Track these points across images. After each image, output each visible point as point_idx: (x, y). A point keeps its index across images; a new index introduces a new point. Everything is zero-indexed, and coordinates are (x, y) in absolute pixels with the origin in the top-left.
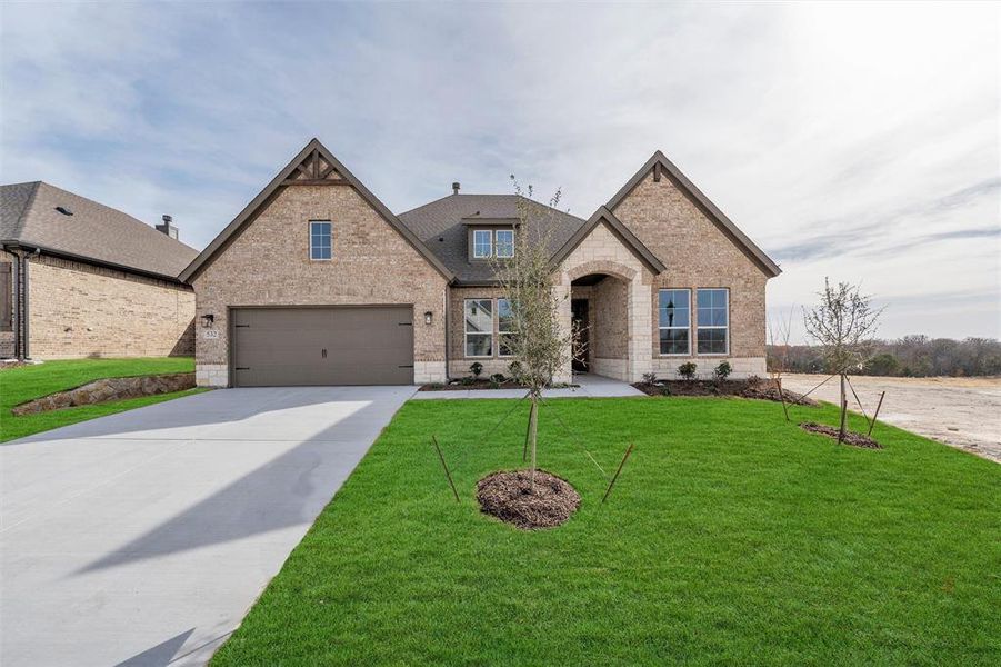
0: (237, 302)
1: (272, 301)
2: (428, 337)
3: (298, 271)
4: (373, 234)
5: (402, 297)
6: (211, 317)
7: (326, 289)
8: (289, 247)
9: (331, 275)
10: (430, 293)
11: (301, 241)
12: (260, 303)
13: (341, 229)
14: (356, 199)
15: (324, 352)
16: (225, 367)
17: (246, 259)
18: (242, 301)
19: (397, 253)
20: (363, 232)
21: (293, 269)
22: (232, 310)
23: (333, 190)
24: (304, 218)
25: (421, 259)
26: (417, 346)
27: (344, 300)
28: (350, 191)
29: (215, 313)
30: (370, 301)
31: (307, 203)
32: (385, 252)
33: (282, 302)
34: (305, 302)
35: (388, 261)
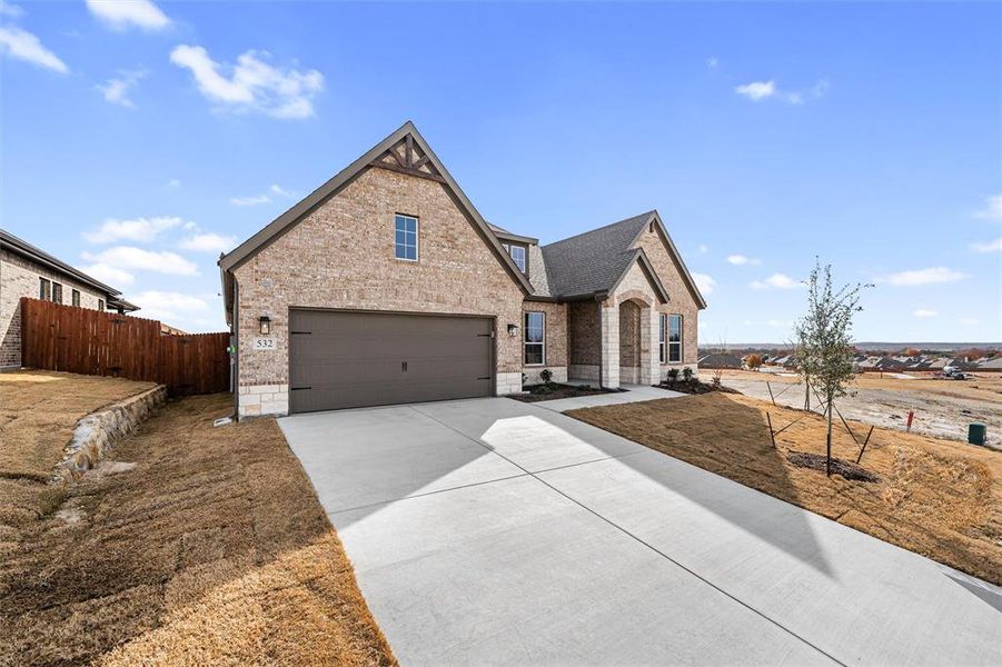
0: (304, 302)
1: (351, 304)
2: (509, 349)
3: (383, 270)
4: (462, 240)
5: (486, 308)
6: (265, 319)
7: (415, 294)
8: (373, 241)
9: (420, 279)
10: (511, 306)
11: (387, 235)
12: (335, 305)
13: (430, 229)
14: (447, 199)
15: (405, 366)
16: (285, 388)
17: (316, 248)
18: (311, 300)
19: (484, 263)
20: (452, 236)
21: (378, 267)
22: (294, 311)
23: (423, 184)
24: (391, 208)
25: (504, 272)
26: (500, 358)
27: (433, 308)
28: (441, 190)
29: (273, 316)
30: (459, 311)
31: (394, 192)
32: (472, 261)
33: (364, 305)
34: (391, 307)
35: (475, 270)
